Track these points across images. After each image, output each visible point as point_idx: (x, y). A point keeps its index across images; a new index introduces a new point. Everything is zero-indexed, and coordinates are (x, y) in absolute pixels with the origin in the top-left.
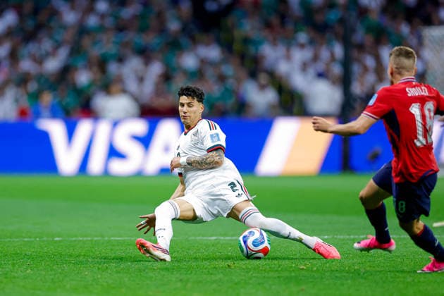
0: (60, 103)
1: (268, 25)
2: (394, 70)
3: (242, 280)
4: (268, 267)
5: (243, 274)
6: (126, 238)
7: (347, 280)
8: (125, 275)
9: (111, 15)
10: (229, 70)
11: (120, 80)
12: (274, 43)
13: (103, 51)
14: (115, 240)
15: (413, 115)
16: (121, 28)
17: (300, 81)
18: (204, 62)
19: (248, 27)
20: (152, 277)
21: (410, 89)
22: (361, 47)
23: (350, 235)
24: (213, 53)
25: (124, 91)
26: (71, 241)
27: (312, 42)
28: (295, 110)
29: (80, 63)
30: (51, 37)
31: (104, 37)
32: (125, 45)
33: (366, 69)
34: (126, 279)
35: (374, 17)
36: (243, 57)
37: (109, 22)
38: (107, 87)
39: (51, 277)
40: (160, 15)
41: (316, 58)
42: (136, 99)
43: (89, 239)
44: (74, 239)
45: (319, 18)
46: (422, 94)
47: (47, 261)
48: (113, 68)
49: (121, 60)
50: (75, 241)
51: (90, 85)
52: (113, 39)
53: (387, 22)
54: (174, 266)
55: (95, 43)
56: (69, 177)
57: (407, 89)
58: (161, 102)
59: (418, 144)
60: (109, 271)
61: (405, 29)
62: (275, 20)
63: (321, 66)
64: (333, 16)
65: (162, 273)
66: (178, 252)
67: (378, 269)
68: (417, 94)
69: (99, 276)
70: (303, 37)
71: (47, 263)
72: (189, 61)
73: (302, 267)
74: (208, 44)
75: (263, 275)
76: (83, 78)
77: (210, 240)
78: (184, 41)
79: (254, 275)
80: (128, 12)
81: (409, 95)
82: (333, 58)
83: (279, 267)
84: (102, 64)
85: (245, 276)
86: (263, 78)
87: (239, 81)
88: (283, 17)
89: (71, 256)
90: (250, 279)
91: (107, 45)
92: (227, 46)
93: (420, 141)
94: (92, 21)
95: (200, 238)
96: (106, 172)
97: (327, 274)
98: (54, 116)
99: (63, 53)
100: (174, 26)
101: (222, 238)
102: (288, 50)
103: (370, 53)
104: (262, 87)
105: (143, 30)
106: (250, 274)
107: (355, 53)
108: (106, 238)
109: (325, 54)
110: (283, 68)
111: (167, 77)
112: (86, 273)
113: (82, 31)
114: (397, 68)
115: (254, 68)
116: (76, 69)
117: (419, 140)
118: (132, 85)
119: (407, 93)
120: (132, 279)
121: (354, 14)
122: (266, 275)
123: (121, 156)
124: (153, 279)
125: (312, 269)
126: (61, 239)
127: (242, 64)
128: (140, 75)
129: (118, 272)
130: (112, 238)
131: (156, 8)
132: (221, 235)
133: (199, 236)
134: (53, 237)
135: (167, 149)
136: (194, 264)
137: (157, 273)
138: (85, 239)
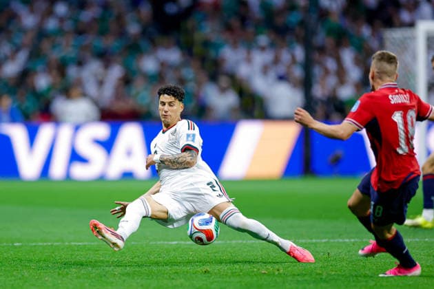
0: (19, 107)
1: (228, 28)
2: (376, 74)
3: (204, 284)
4: (229, 271)
5: (204, 278)
6: (86, 243)
7: (309, 284)
8: (86, 280)
9: (70, 18)
10: (189, 73)
11: (79, 83)
12: (235, 45)
13: (63, 54)
14: (75, 245)
15: (396, 123)
16: (80, 31)
17: (261, 84)
18: (163, 64)
19: (208, 30)
20: (113, 283)
21: (394, 96)
22: (322, 50)
23: (311, 239)
24: (173, 56)
25: (84, 95)
26: (32, 246)
27: (272, 45)
28: (256, 113)
29: (39, 67)
30: (10, 40)
31: (62, 40)
32: (84, 48)
33: (327, 72)
34: (87, 284)
35: (335, 19)
36: (203, 59)
37: (68, 25)
38: (67, 91)
39: (11, 283)
40: (119, 18)
41: (276, 61)
42: (95, 102)
43: (49, 244)
44: (34, 244)
45: (279, 21)
46: (405, 101)
47: (7, 266)
48: (72, 72)
49: (80, 63)
50: (35, 246)
51: (49, 89)
52: (72, 42)
53: (347, 24)
54: (135, 271)
55: (54, 47)
56: (30, 182)
57: (390, 97)
58: (121, 106)
59: (400, 152)
60: (69, 276)
61: (366, 31)
62: (235, 23)
63: (282, 69)
64: (294, 18)
65: (124, 278)
66: (138, 257)
67: (340, 273)
68: (400, 102)
69: (59, 282)
70: (263, 39)
71: (7, 269)
72: (149, 64)
73: (263, 272)
74: (167, 47)
75: (225, 280)
76: (42, 82)
77: (172, 245)
78: (144, 44)
79: (216, 280)
80: (87, 15)
81: (392, 102)
82: (294, 61)
83: (241, 271)
84: (61, 68)
85: (206, 280)
86: (224, 81)
87: (199, 84)
88: (244, 19)
89: (31, 261)
90: (212, 283)
91: (66, 49)
92: (187, 49)
93: (402, 150)
94: (52, 24)
95: (162, 242)
96: (68, 176)
97: (290, 278)
98: (13, 120)
99: (22, 57)
100: (133, 29)
101: (183, 242)
102: (249, 53)
103: (331, 55)
104: (223, 90)
105: (103, 33)
106: (211, 278)
107: (316, 56)
108: (67, 244)
109: (285, 56)
110: (243, 71)
111: (127, 81)
112: (46, 279)
113: (41, 34)
114: (378, 73)
115: (214, 71)
116: (35, 73)
117: (401, 148)
118: (92, 89)
119: (390, 100)
120: (92, 284)
121: (314, 16)
122: (228, 279)
123: (83, 160)
124: (114, 284)
125: (274, 274)
126: (20, 244)
127: (203, 67)
128: (100, 78)
129: (78, 277)
130: (73, 243)
131: (115, 12)
132: (182, 240)
133: (160, 240)
134: (13, 243)
135: (129, 153)
136: (155, 269)
137: (117, 278)
138: (45, 244)
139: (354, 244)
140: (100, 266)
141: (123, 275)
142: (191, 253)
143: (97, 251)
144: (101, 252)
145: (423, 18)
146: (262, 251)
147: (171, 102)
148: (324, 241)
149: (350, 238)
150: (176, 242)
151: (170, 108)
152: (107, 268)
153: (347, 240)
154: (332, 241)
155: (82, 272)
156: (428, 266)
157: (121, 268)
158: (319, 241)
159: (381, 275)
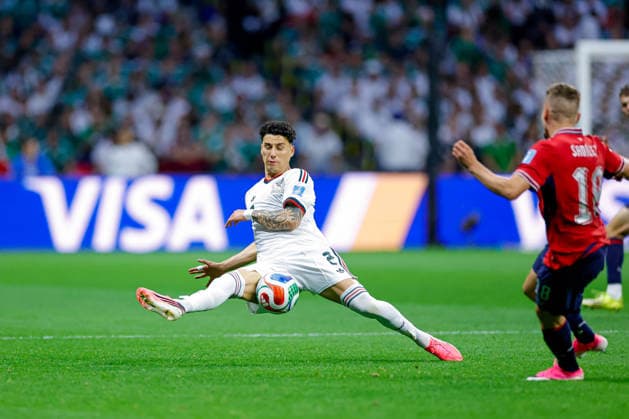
1: (328, 51)
2: (550, 113)
3: (295, 391)
4: (329, 373)
5: (296, 383)
6: (139, 336)
8: (139, 385)
9: (117, 37)
10: (275, 110)
11: (130, 123)
12: (336, 73)
13: (107, 85)
14: (124, 339)
16: (131, 54)
17: (370, 125)
18: (241, 98)
19: (301, 52)
20: (174, 388)
22: (452, 80)
24: (254, 87)
25: (136, 139)
26: (66, 340)
27: (386, 73)
28: (364, 162)
29: (77, 102)
30: (37, 66)
31: (108, 67)
32: (135, 76)
33: (458, 108)
34: (140, 391)
35: (470, 39)
36: (294, 91)
37: (115, 46)
39: (39, 388)
40: (183, 37)
41: (391, 94)
42: (152, 149)
43: (90, 337)
44: (69, 337)
45: (395, 40)
47: (33, 367)
48: (120, 108)
49: (131, 97)
50: (71, 340)
51: (90, 131)
52: (120, 68)
53: (485, 45)
54: (204, 373)
55: (96, 75)
56: (67, 255)
58: (185, 154)
60: (117, 380)
61: (510, 55)
62: (336, 43)
63: (398, 105)
64: (414, 37)
65: (189, 382)
66: (208, 354)
67: (476, 376)
69: (104, 387)
70: (374, 65)
71: (34, 370)
72: (222, 98)
73: (374, 374)
74: (247, 76)
75: (323, 384)
76: (81, 121)
77: (252, 338)
78: (216, 71)
79: (311, 385)
80: (140, 33)
82: (414, 94)
83: (344, 374)
84: (106, 103)
85: (298, 385)
88: (348, 38)
89: (66, 359)
90: (306, 389)
91: (112, 77)
92: (273, 78)
94: (93, 45)
95: (239, 335)
96: (118, 246)
98: (42, 172)
99: (54, 87)
100: (202, 51)
101: (268, 335)
102: (355, 83)
103: (464, 87)
104: (321, 132)
105: (161, 56)
106: (305, 383)
107: (444, 87)
108: (113, 336)
109: (403, 88)
110: (347, 107)
111: (193, 120)
112: (86, 383)
113: (79, 58)
114: (553, 111)
115: (309, 106)
116: (71, 110)
118: (146, 130)
120: (147, 390)
121: (441, 33)
122: (327, 384)
123: (138, 226)
124: (176, 391)
125: (388, 376)
126: (52, 337)
127: (294, 102)
128: (157, 117)
129: (129, 382)
130: (121, 336)
131: (178, 28)
132: (266, 331)
133: (236, 333)
134: (42, 335)
135: (199, 216)
136: (229, 370)
137: (181, 382)
138: (84, 337)
139: (494, 337)
140: (157, 366)
141: (188, 378)
142: (278, 349)
143: (154, 346)
144: (158, 348)
145: (584, 37)
146: (373, 347)
147: (279, 144)
148: (454, 333)
149: (489, 330)
150: (258, 335)
151: (278, 152)
152: (167, 369)
153: (485, 332)
154: (464, 333)
155: (134, 374)
156: (593, 367)
157: (185, 369)
158: (447, 333)
159: (530, 379)
